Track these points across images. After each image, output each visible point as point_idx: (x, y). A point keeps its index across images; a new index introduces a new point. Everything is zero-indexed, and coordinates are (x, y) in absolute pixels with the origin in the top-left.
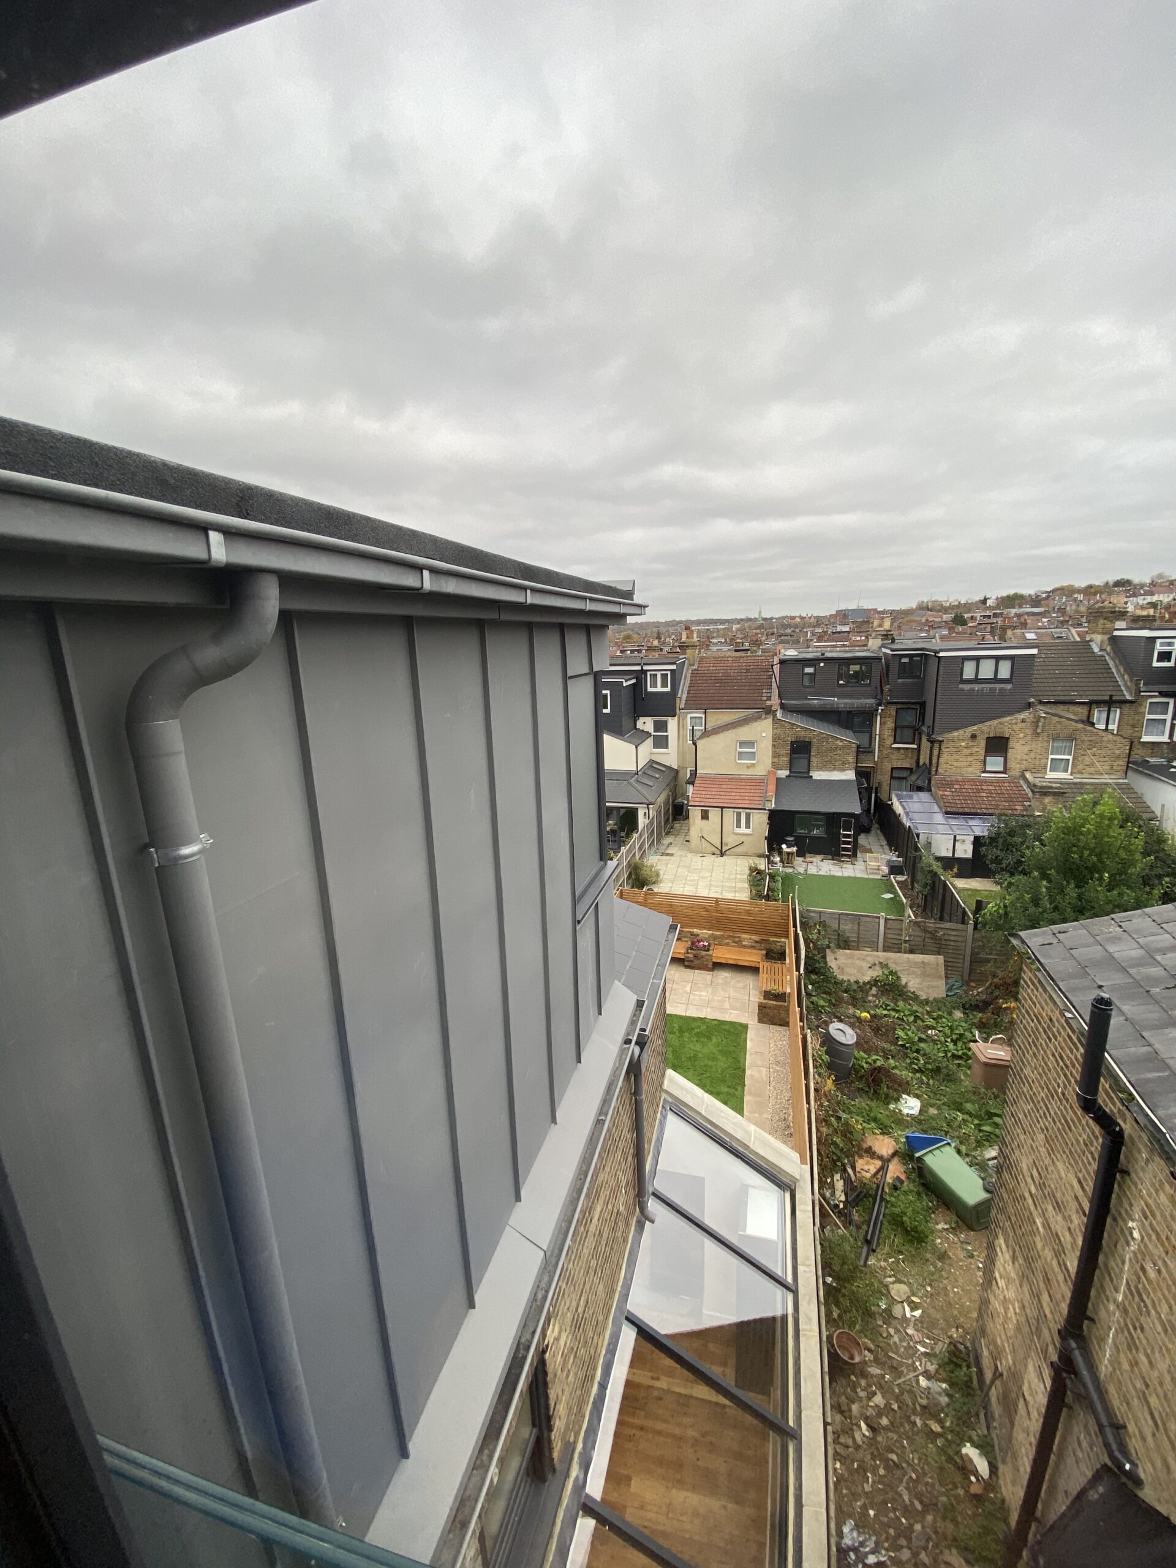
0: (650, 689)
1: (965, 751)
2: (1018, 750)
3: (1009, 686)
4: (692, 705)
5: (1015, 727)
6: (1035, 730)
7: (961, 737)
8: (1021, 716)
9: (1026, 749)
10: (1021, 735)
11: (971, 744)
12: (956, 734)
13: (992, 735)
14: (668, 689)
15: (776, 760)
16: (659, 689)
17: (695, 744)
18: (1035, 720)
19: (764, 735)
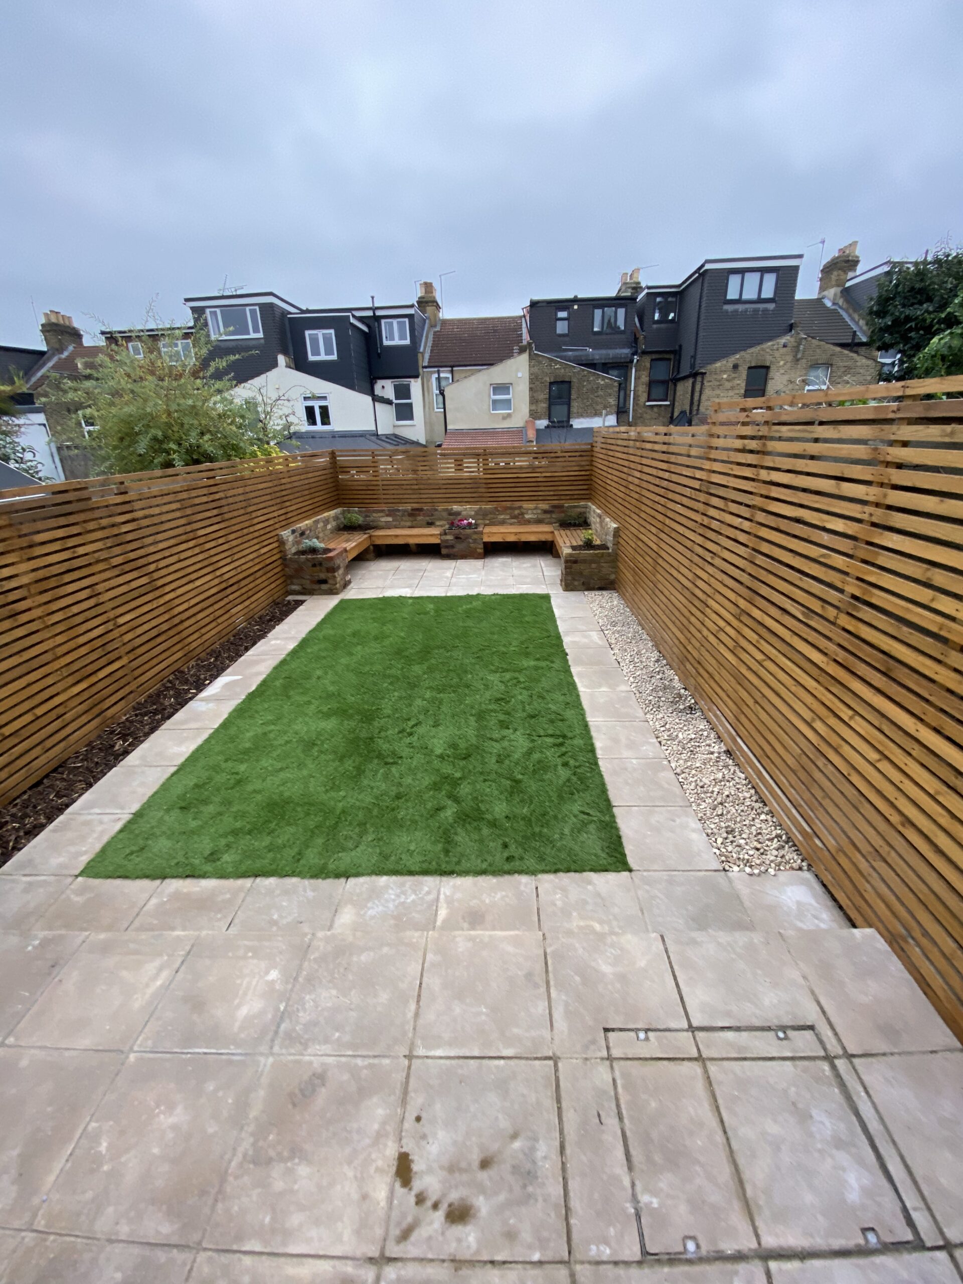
0: (386, 343)
1: (728, 385)
2: (777, 382)
3: (771, 306)
4: (436, 364)
5: (777, 354)
6: (795, 356)
7: (723, 368)
8: (783, 340)
9: (786, 377)
10: (782, 363)
11: (734, 375)
12: (718, 365)
13: (753, 364)
14: (407, 342)
15: (534, 407)
16: (397, 342)
17: (442, 393)
18: (795, 344)
19: (520, 375)
